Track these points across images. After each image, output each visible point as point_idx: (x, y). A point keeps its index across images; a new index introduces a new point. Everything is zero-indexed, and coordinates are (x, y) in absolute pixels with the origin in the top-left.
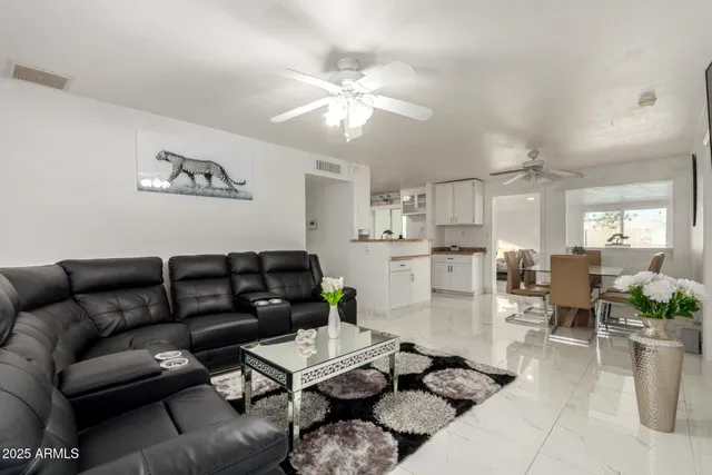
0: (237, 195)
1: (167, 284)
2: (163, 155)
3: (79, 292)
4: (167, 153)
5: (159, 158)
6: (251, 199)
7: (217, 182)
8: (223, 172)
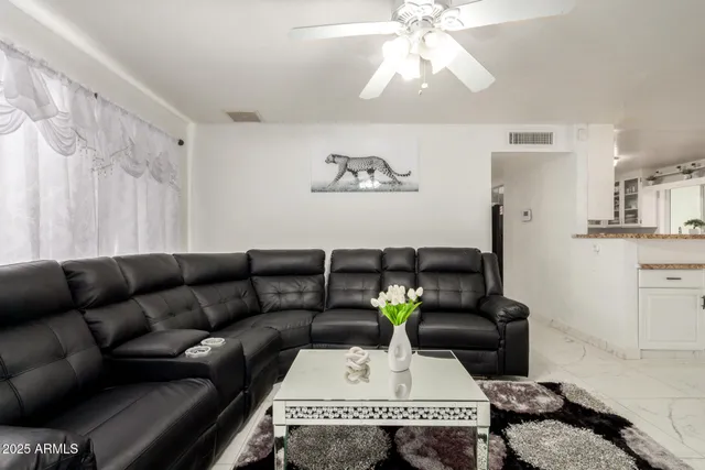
0: (401, 187)
1: (326, 274)
2: (331, 159)
3: (257, 274)
4: (334, 156)
5: (328, 161)
6: (417, 190)
7: (380, 176)
8: (386, 165)
